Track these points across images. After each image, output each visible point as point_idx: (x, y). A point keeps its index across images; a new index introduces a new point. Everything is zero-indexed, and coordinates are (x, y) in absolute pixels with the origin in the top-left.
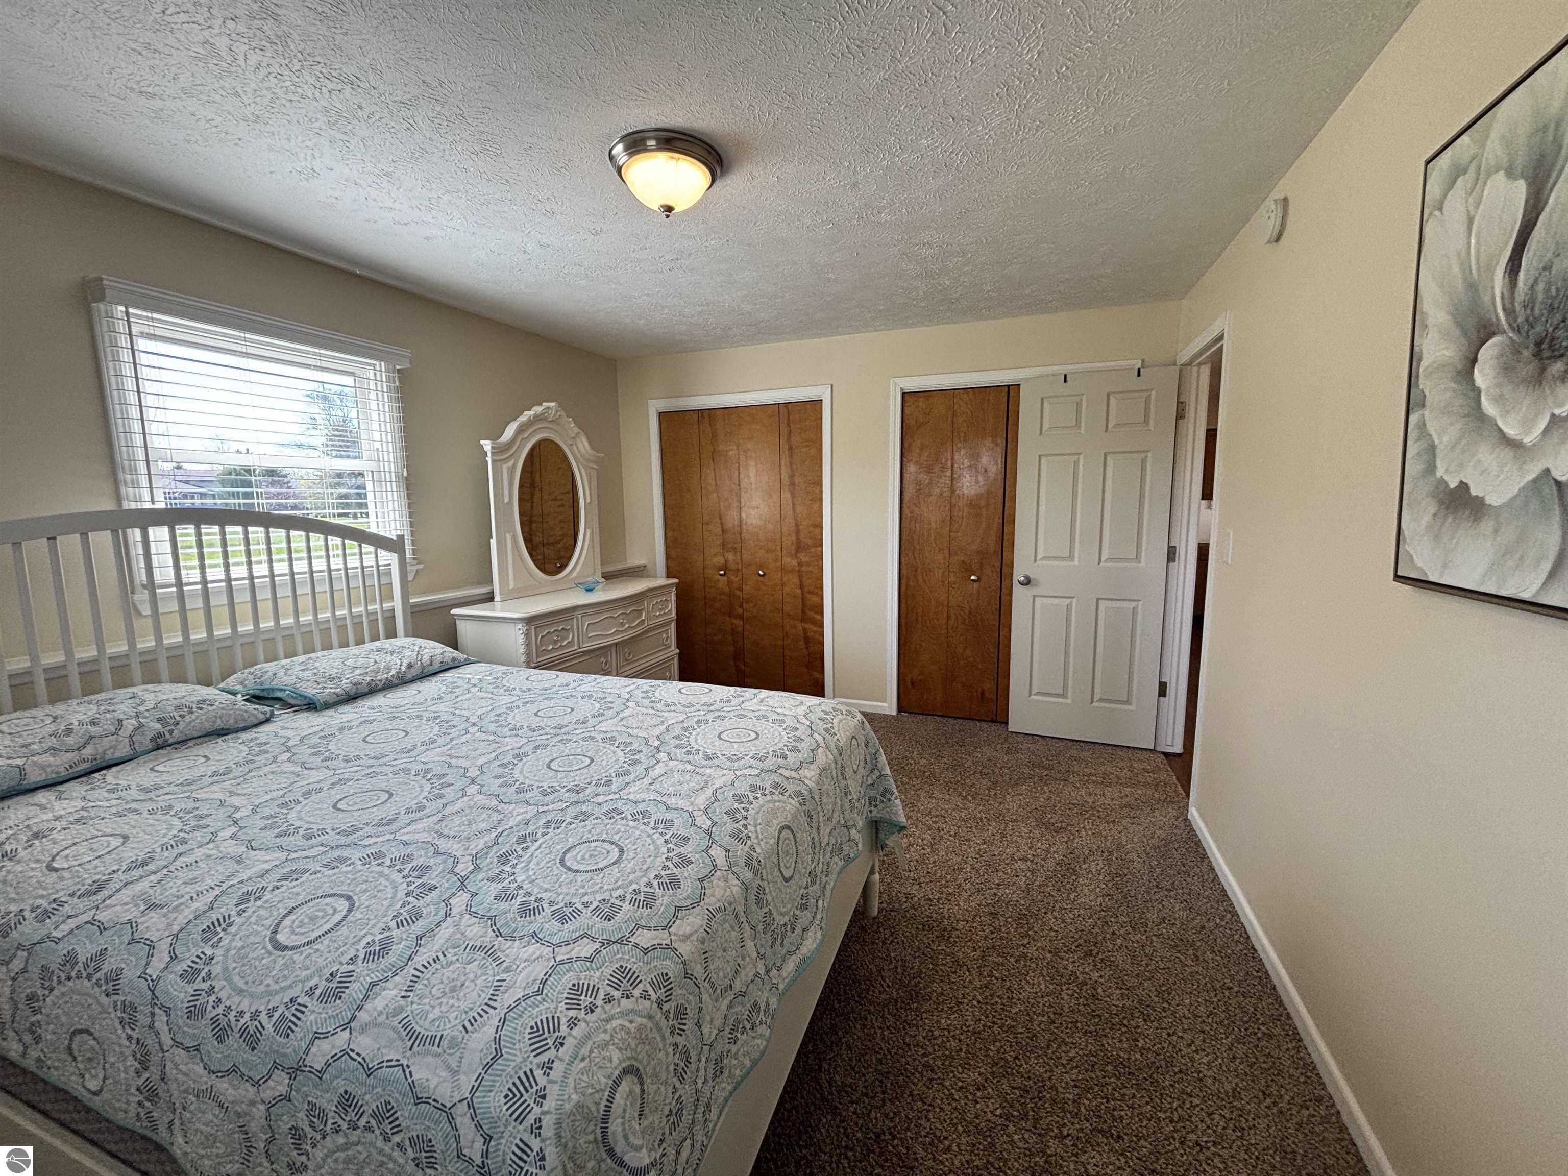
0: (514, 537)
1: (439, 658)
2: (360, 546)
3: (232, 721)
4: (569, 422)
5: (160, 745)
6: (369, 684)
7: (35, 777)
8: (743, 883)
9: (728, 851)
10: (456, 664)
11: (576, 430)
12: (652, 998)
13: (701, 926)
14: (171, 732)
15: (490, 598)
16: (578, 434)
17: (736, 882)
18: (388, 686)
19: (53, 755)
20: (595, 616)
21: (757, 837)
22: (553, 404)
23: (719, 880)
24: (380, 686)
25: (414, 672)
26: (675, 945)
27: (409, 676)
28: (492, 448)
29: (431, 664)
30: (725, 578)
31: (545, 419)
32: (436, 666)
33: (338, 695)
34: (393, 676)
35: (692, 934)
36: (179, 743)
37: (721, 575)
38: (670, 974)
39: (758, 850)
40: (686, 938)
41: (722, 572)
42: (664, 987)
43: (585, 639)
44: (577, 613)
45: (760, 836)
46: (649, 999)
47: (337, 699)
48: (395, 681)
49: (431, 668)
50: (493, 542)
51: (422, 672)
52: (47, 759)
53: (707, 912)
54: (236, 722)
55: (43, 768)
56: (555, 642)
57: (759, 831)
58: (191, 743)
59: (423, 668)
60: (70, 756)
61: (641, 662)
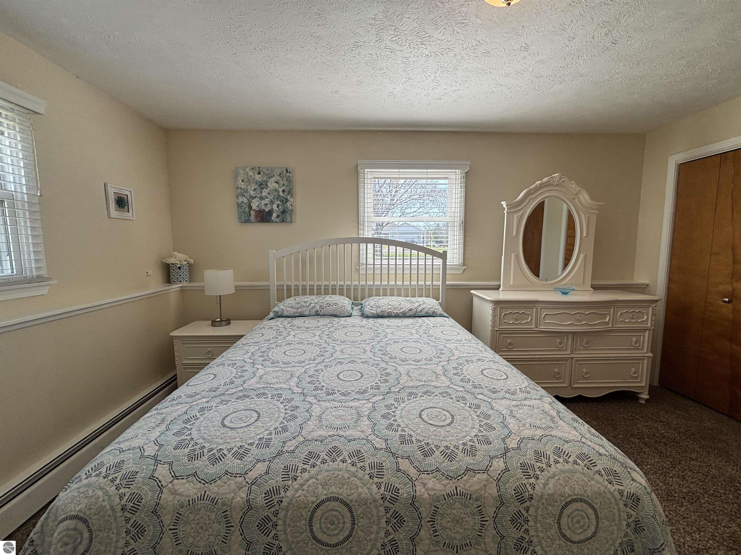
0: (517, 256)
1: (426, 310)
2: (425, 255)
3: (338, 313)
4: (573, 184)
5: (317, 314)
6: (388, 313)
7: (285, 313)
8: (248, 501)
9: (267, 473)
10: (434, 315)
11: (578, 189)
12: (122, 501)
13: (189, 496)
14: (321, 311)
15: (497, 288)
16: (579, 191)
17: (244, 495)
18: (397, 316)
19: (291, 309)
20: (555, 310)
21: (302, 485)
22: (557, 174)
23: (236, 483)
24: (393, 315)
25: (411, 313)
26: (165, 490)
27: (408, 315)
28: (507, 205)
29: (421, 312)
30: (730, 305)
31: (552, 185)
32: (423, 313)
33: (373, 314)
34: (400, 312)
35: (179, 494)
36: (323, 315)
37: (725, 302)
38: (143, 501)
39: (289, 494)
40: (174, 493)
41: (727, 299)
42: (134, 503)
43: (541, 323)
44: (539, 306)
45: (305, 487)
46: (121, 500)
47: (373, 315)
48: (401, 315)
49: (420, 313)
50: (503, 257)
51: (415, 314)
52: (289, 309)
53: (203, 492)
54: (340, 314)
55: (287, 311)
56: (516, 319)
57: (310, 482)
58: (325, 316)
59: (416, 312)
60: (295, 310)
61: (599, 352)
